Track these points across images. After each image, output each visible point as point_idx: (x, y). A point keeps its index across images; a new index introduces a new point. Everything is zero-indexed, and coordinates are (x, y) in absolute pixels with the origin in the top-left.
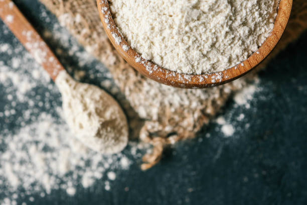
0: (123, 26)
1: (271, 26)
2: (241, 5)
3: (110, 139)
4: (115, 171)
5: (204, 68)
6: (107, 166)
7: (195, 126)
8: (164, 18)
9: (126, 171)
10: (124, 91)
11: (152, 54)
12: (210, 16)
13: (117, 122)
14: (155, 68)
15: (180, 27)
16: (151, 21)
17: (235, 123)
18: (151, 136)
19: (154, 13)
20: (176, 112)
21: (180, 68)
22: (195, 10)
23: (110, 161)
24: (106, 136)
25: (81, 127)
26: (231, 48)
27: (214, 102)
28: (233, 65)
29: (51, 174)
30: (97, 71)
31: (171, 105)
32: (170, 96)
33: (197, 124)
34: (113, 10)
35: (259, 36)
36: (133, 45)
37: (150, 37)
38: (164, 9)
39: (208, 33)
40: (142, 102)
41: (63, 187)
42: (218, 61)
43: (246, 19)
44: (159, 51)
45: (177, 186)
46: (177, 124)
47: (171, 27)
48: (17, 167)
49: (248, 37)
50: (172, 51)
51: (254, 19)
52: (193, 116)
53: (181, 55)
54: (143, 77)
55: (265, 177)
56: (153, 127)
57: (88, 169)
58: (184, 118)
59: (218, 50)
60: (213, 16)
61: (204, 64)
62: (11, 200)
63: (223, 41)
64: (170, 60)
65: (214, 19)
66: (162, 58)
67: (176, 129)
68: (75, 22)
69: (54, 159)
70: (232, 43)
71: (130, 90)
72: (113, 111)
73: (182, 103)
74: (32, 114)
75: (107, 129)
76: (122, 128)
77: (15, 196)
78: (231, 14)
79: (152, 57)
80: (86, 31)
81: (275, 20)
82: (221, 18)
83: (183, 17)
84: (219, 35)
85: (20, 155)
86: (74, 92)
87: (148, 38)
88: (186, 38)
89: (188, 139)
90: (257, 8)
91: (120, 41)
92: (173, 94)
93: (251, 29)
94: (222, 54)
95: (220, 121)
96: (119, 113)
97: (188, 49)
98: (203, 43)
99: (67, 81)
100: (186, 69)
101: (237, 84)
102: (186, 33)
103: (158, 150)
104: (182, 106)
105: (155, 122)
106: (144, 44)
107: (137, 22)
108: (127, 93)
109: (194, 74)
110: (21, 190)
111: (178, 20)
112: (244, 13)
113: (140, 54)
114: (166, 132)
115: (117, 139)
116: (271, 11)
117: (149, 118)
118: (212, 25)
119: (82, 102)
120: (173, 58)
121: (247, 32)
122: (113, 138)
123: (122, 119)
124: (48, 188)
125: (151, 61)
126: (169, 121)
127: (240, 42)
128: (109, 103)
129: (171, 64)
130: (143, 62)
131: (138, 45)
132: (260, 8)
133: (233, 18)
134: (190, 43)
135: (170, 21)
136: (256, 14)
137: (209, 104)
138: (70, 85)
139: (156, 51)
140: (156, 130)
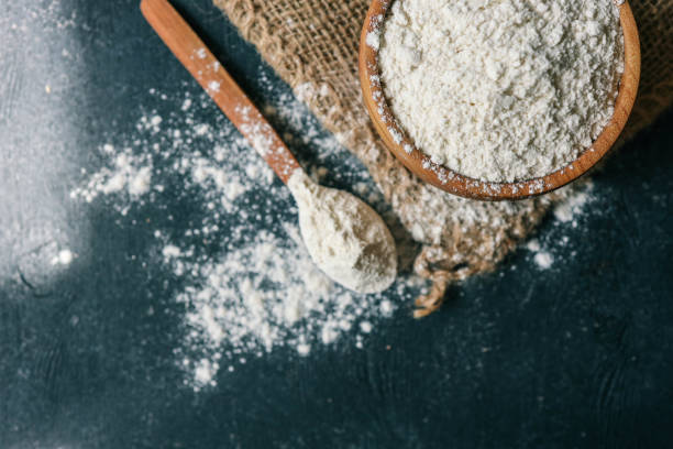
0: (402, 117)
1: (610, 110)
2: (569, 85)
3: (373, 271)
4: (371, 320)
5: (519, 174)
6: (359, 312)
7: (495, 254)
8: (463, 107)
9: (388, 320)
10: (390, 200)
11: (445, 156)
12: (527, 103)
13: (384, 247)
14: (451, 175)
15: (486, 120)
16: (445, 112)
17: (554, 250)
18: (430, 268)
19: (450, 101)
20: (468, 234)
21: (484, 175)
22: (507, 97)
23: (364, 305)
24: (368, 267)
25: (332, 253)
26: (556, 144)
27: (525, 219)
28: (558, 168)
29: (273, 324)
30: (347, 168)
31: (462, 222)
32: (461, 209)
33: (499, 251)
34: (388, 95)
35: (594, 126)
36: (417, 145)
37: (444, 134)
38: (464, 95)
39: (524, 127)
40: (418, 217)
41: (292, 342)
42: (538, 163)
43: (575, 104)
44: (455, 152)
45: (464, 344)
46: (470, 251)
47: (474, 120)
48: (220, 312)
49: (578, 128)
50: (473, 152)
51: (586, 103)
52: (494, 240)
53: (487, 156)
54: (419, 180)
55: (596, 331)
56: (435, 255)
57: (330, 317)
58: (480, 242)
59: (538, 149)
60: (531, 103)
61: (518, 169)
62: (211, 361)
63: (545, 136)
64: (470, 164)
65: (533, 107)
66: (459, 161)
67: (468, 258)
68: (319, 96)
69: (279, 301)
70: (557, 138)
71: (400, 199)
72: (376, 231)
73: (479, 220)
74: (244, 232)
75: (370, 257)
76: (389, 255)
77: (218, 356)
78: (556, 99)
79: (446, 161)
80: (335, 109)
81: (616, 102)
82: (542, 106)
83: (490, 106)
84: (539, 128)
85: (225, 293)
86: (319, 202)
87: (440, 135)
88: (494, 135)
89: (485, 273)
90: (591, 88)
91: (401, 139)
92: (465, 207)
93: (582, 117)
94: (543, 154)
95: (533, 246)
96: (385, 233)
97: (497, 149)
98: (517, 140)
99: (307, 185)
100: (493, 177)
101: (562, 193)
102: (495, 127)
103: (439, 289)
104: (478, 224)
105: (436, 247)
106: (434, 143)
107: (425, 112)
108: (395, 203)
109: (504, 183)
110: (227, 346)
111: (483, 110)
112: (572, 96)
113: (429, 157)
114: (453, 262)
115: (382, 272)
116: (610, 91)
117: (428, 241)
118: (530, 116)
119: (331, 216)
120: (475, 162)
121: (577, 123)
122: (377, 270)
123: (390, 243)
124: (268, 344)
125: (444, 166)
126: (459, 246)
127: (568, 136)
128: (371, 218)
129: (472, 169)
130: (433, 168)
131: (426, 144)
132: (595, 87)
133: (558, 105)
134: (500, 141)
135: (472, 112)
136: (590, 96)
137: (518, 221)
138: (312, 191)
139: (452, 153)
140: (438, 258)
